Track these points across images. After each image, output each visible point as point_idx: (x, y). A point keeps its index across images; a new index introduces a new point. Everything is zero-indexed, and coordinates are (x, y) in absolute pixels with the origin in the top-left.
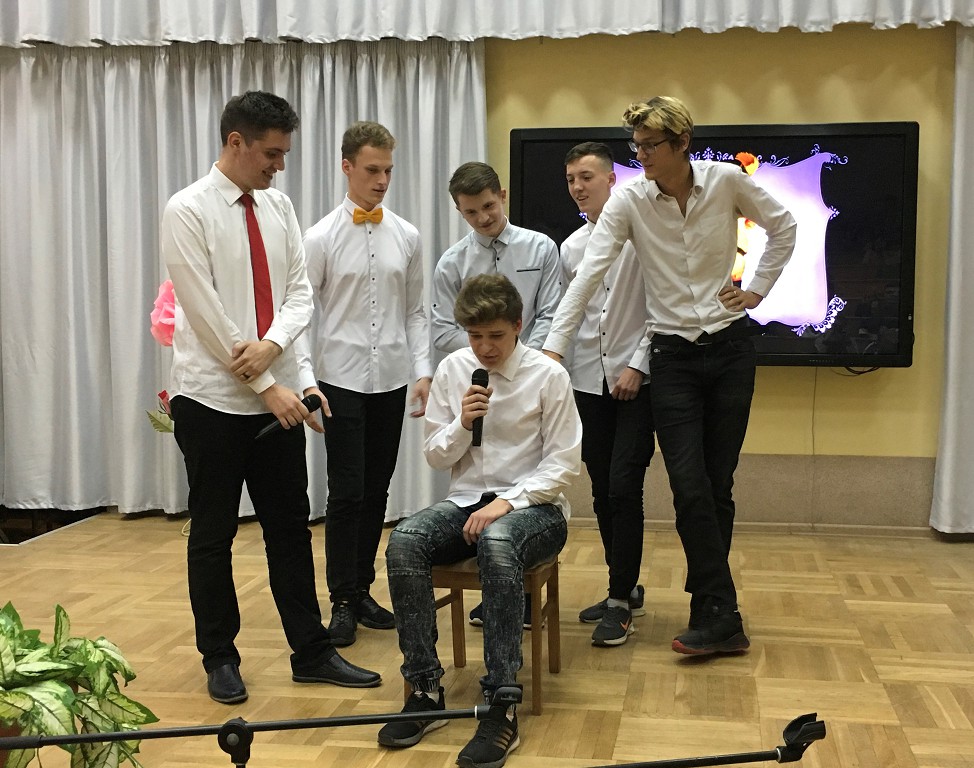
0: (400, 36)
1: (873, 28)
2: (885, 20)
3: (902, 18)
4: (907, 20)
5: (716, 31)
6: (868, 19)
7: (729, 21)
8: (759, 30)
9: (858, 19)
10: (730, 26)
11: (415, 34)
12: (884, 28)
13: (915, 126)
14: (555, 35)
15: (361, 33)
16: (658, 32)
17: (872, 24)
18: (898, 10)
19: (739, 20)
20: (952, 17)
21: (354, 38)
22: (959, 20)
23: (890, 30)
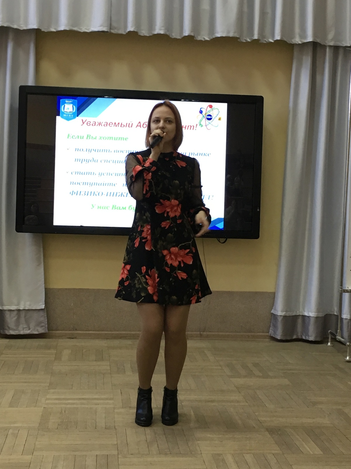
1: (239, 40)
3: (253, 35)
4: (256, 37)
5: (146, 35)
6: (237, 35)
7: (155, 30)
8: (171, 36)
9: (231, 35)
10: (156, 33)
12: (245, 41)
13: (261, 99)
16: (107, 32)
17: (239, 38)
18: (251, 31)
19: (161, 30)
20: (281, 38)
22: (285, 40)
23: (247, 42)
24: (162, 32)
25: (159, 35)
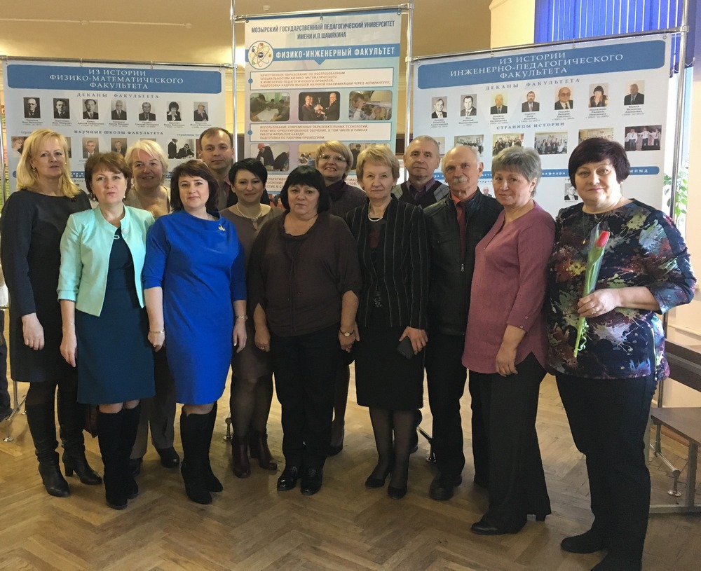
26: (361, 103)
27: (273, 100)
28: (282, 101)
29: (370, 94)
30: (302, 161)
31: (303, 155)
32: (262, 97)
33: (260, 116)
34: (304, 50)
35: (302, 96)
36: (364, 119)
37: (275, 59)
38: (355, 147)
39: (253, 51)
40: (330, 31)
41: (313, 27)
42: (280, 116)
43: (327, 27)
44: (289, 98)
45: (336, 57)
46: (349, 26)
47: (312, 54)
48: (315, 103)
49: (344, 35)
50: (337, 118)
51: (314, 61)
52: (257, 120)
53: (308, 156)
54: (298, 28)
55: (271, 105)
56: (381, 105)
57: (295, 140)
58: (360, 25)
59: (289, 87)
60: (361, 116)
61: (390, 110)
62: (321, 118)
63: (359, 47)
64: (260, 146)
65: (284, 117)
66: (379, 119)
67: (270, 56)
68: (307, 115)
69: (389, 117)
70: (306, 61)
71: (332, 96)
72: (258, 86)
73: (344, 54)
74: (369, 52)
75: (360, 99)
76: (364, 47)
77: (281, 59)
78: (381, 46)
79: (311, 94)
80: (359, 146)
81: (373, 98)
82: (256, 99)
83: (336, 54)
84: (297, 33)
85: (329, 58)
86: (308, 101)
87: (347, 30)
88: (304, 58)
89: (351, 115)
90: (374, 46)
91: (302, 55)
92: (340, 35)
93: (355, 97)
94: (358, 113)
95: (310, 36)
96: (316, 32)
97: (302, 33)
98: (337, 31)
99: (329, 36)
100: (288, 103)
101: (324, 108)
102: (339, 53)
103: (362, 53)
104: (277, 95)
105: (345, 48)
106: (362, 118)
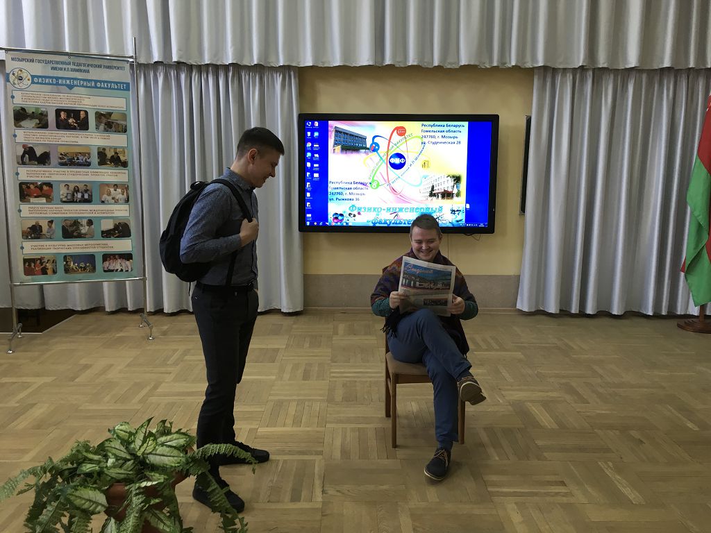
0: (239, 63)
1: (480, 67)
2: (484, 63)
3: (493, 63)
4: (495, 64)
5: (402, 66)
6: (477, 63)
7: (409, 62)
8: (423, 66)
9: (472, 63)
11: (246, 62)
12: (484, 67)
13: (497, 117)
14: (320, 65)
15: (218, 60)
16: (373, 66)
18: (491, 60)
19: (414, 62)
20: (517, 63)
21: (214, 63)
22: (519, 65)
23: (487, 69)
24: (415, 64)
25: (412, 66)
26: (104, 120)
27: (33, 113)
28: (41, 114)
29: (110, 114)
30: (60, 158)
31: (61, 154)
32: (23, 109)
33: (23, 123)
34: (57, 78)
35: (58, 112)
36: (107, 131)
37: (33, 82)
38: (101, 150)
39: (13, 74)
40: (77, 68)
41: (63, 63)
42: (40, 125)
43: (74, 64)
44: (47, 112)
45: (83, 86)
46: (92, 66)
47: (64, 82)
48: (69, 117)
49: (88, 72)
50: (87, 129)
51: (65, 87)
52: (20, 126)
53: (65, 155)
54: (51, 62)
55: (33, 116)
56: (118, 122)
57: (54, 143)
58: (100, 66)
59: (47, 104)
60: (105, 129)
61: (126, 126)
62: (74, 128)
63: (101, 82)
64: (24, 146)
65: (43, 125)
66: (117, 131)
67: (29, 80)
68: (62, 125)
69: (125, 131)
70: (60, 87)
71: (82, 113)
72: (19, 101)
73: (89, 85)
74: (107, 85)
75: (103, 117)
76: (104, 82)
77: (38, 83)
78: (116, 83)
79: (65, 110)
80: (104, 149)
81: (113, 117)
82: (19, 111)
83: (83, 84)
84: (51, 65)
85: (77, 86)
86: (63, 115)
87: (91, 69)
88: (57, 84)
89: (97, 128)
90: (111, 82)
91: (56, 82)
92: (85, 71)
93: (99, 116)
94: (102, 127)
95: (61, 69)
96: (66, 66)
97: (55, 66)
98: (82, 68)
99: (77, 71)
100: (47, 116)
101: (76, 121)
102: (85, 84)
103: (102, 86)
104: (37, 109)
105: (90, 81)
106: (106, 130)
